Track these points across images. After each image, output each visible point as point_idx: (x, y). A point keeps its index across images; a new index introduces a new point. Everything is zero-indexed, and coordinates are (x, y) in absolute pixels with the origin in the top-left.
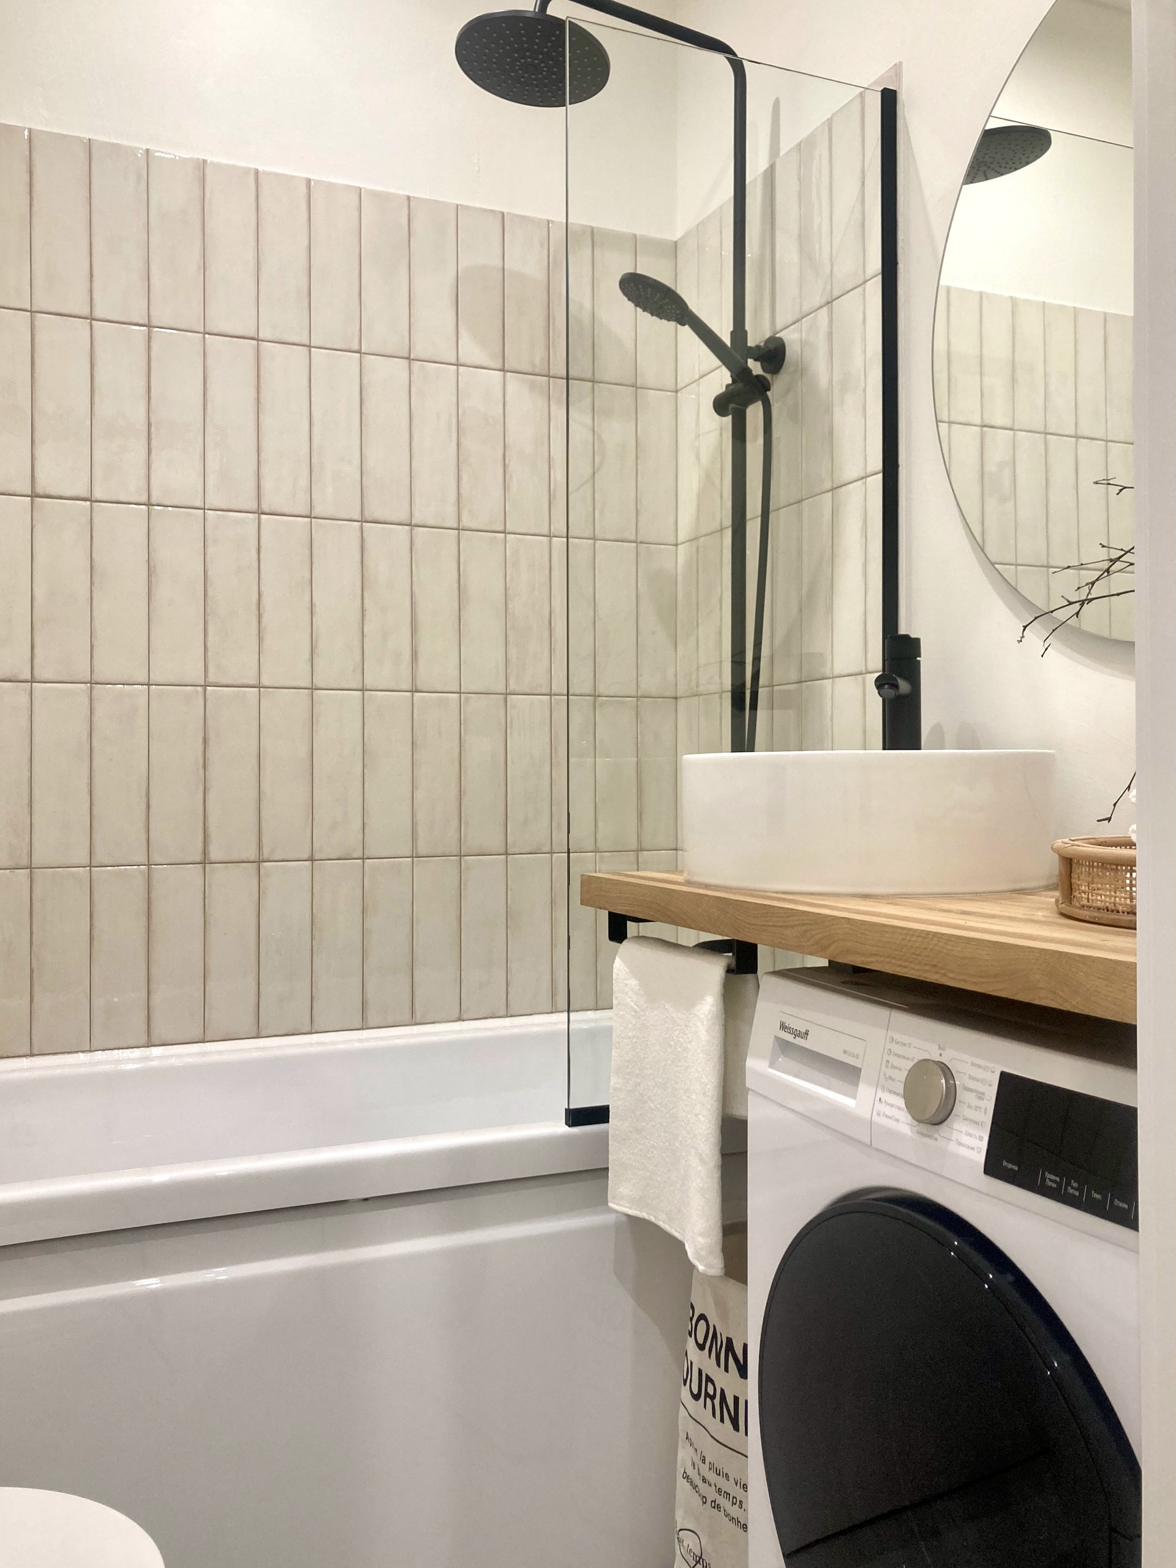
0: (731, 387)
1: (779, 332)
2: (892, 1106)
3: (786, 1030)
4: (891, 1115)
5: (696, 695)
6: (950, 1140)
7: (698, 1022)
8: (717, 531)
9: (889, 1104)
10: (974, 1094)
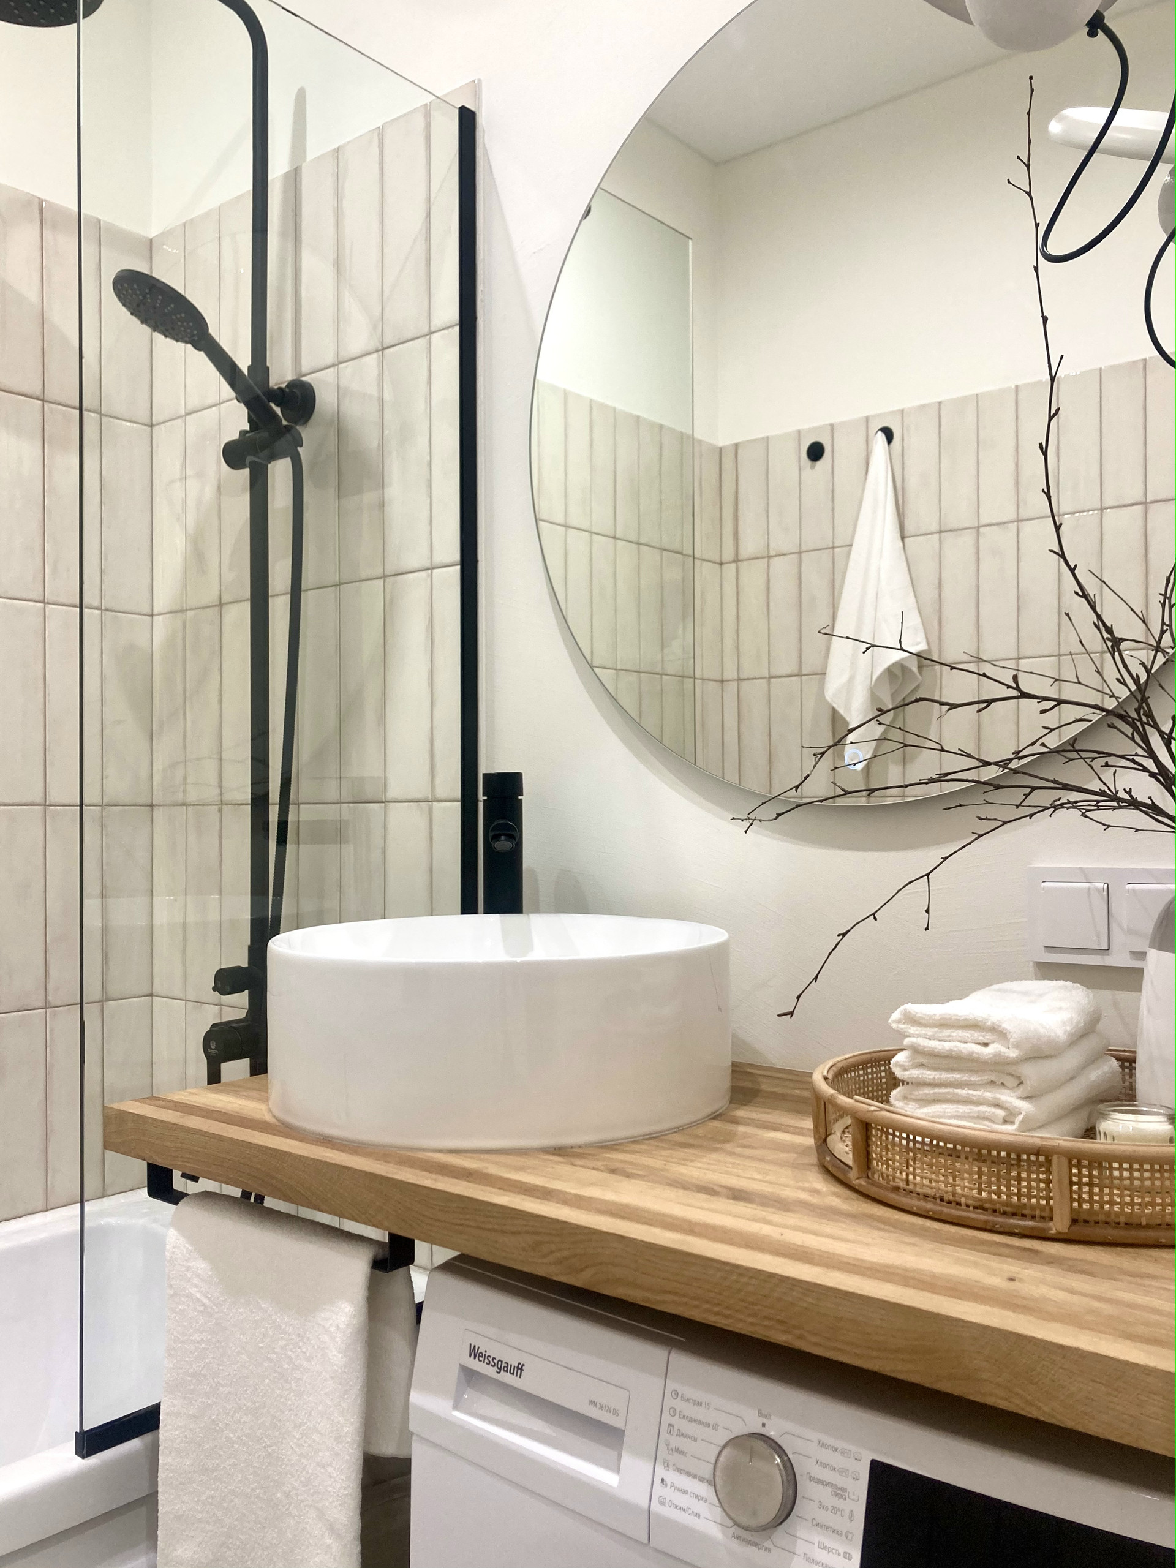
0: (248, 435)
1: (305, 375)
2: (685, 1492)
3: (481, 1358)
4: (685, 1507)
5: (184, 805)
6: (794, 1553)
7: (326, 1336)
8: (215, 606)
9: (679, 1490)
10: (829, 1489)
